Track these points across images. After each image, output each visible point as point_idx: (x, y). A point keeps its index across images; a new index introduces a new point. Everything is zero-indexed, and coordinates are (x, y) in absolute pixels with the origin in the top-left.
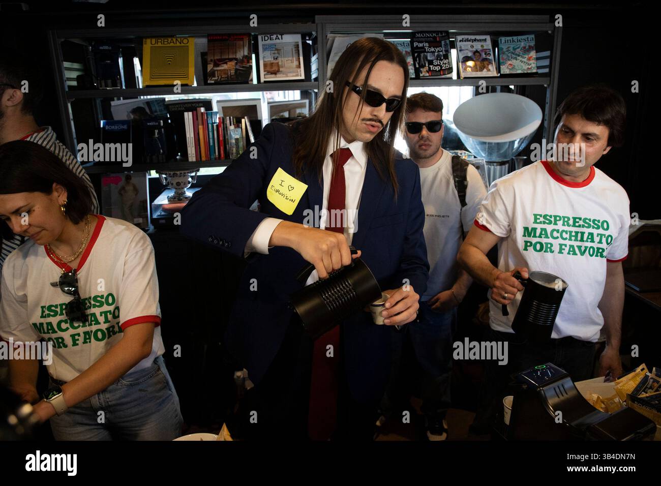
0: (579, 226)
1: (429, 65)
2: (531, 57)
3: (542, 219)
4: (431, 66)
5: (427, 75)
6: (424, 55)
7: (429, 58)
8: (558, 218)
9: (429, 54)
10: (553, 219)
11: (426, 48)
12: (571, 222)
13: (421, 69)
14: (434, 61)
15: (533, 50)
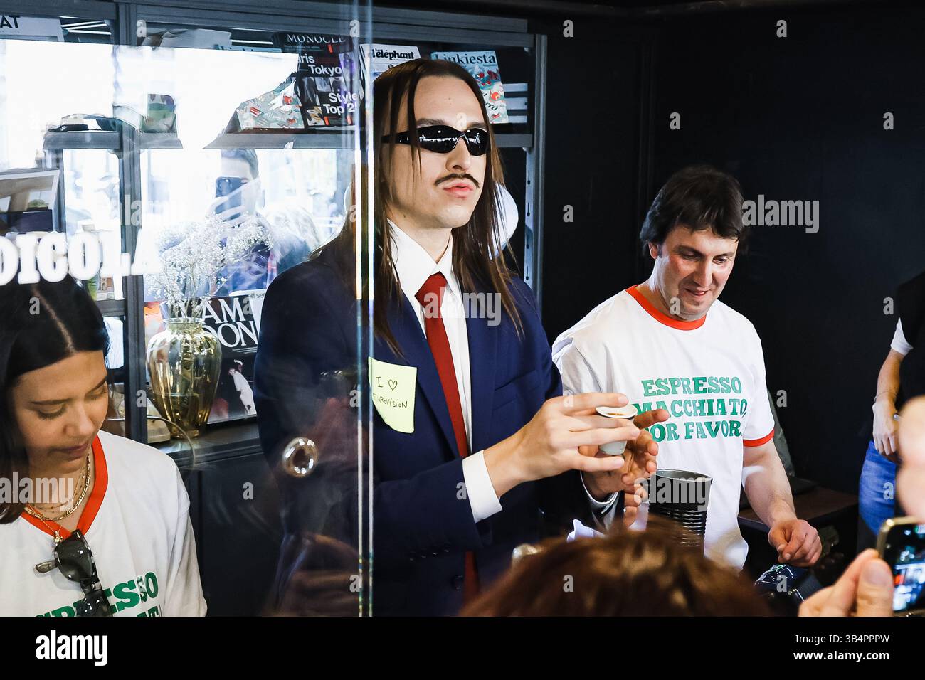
0: (705, 391)
1: (321, 103)
2: (496, 93)
3: (655, 388)
4: (327, 106)
5: (322, 123)
6: (309, 81)
7: (320, 88)
8: (676, 383)
9: (318, 80)
10: (669, 385)
11: (312, 66)
12: (692, 386)
13: (309, 111)
14: (330, 95)
15: (497, 80)
